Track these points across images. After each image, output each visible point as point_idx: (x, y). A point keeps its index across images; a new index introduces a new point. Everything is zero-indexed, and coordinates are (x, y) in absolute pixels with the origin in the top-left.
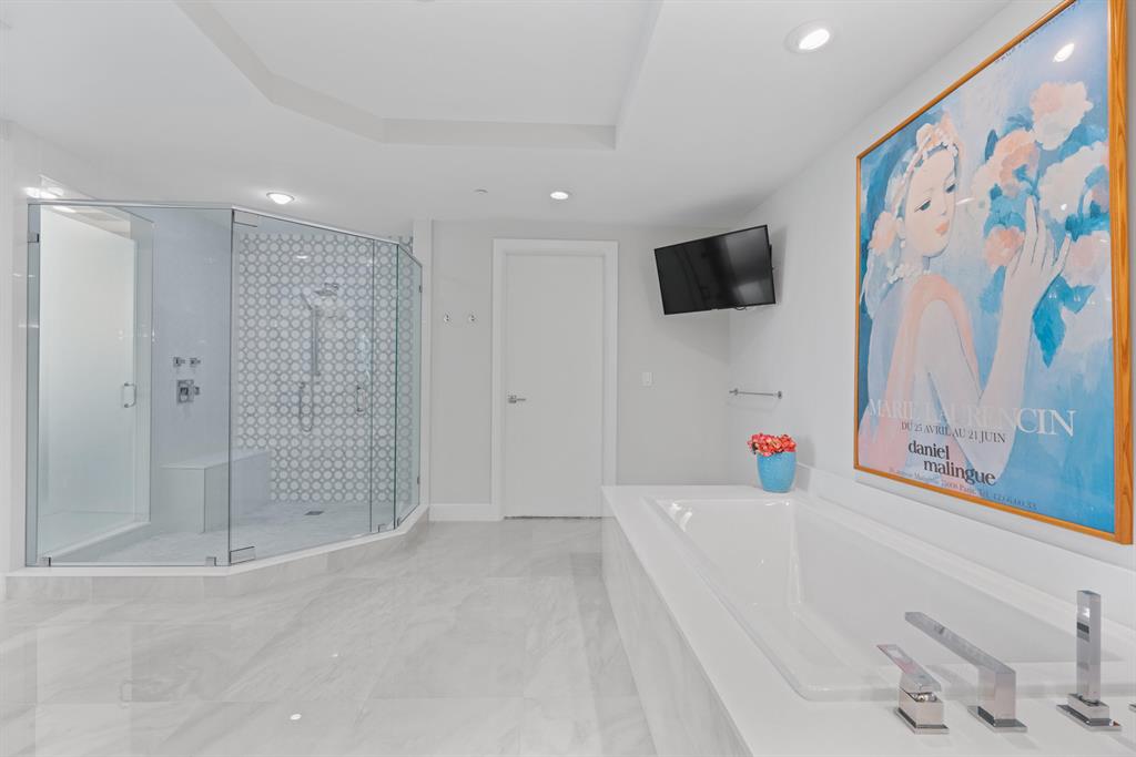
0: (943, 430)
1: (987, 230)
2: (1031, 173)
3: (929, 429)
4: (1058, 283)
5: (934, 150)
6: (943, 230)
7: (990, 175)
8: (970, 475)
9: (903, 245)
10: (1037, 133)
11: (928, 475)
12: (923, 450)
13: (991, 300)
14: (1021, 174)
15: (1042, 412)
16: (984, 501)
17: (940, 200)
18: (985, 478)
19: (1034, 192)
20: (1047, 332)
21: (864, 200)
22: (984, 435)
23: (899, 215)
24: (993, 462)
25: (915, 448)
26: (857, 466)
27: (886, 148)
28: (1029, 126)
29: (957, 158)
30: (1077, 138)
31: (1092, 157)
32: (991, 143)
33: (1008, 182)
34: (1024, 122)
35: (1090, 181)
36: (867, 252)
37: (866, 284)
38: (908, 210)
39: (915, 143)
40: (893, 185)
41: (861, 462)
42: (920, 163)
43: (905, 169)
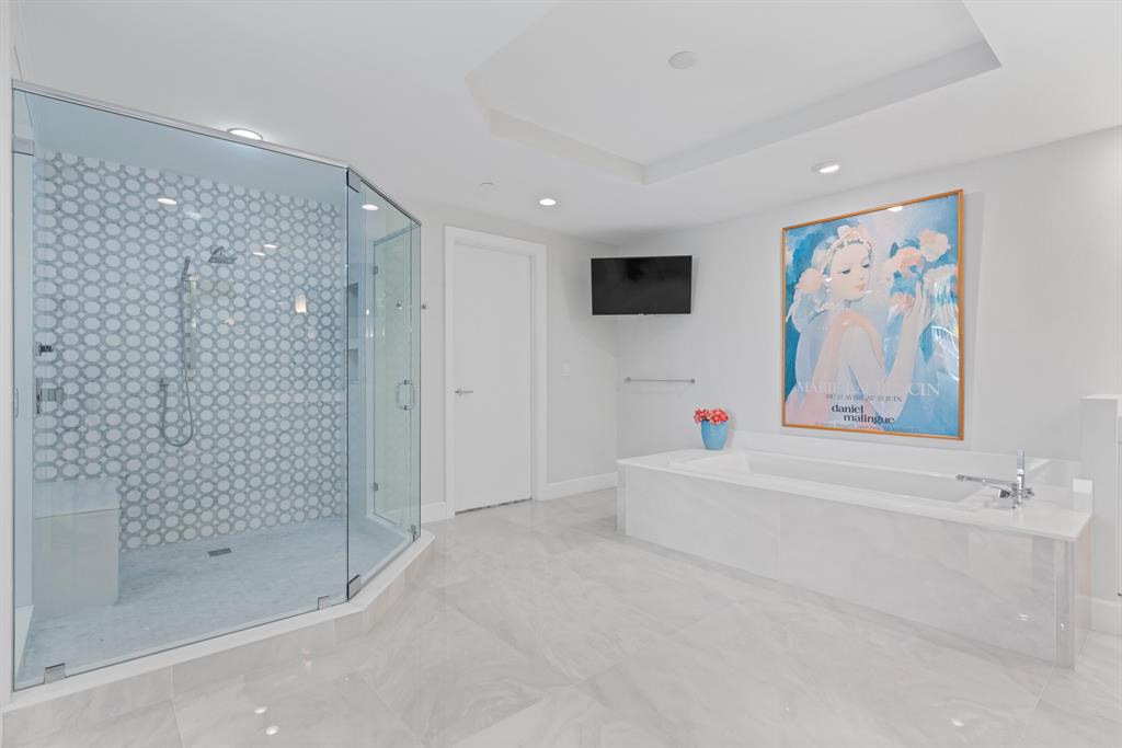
0: (860, 397)
1: (892, 293)
2: (919, 270)
3: (848, 397)
4: (933, 324)
5: (853, 242)
6: (862, 288)
7: (894, 265)
8: (878, 420)
9: (828, 291)
10: (923, 251)
11: (848, 423)
12: (844, 409)
13: (894, 327)
14: (913, 269)
15: (923, 386)
16: (887, 431)
17: (857, 271)
18: (887, 421)
19: (921, 279)
20: (926, 347)
21: (790, 257)
22: (888, 398)
23: (824, 273)
24: (893, 411)
25: (837, 409)
26: (784, 425)
27: (811, 230)
28: (917, 247)
29: (870, 251)
30: (943, 260)
31: (950, 270)
32: (894, 249)
33: (905, 271)
34: (915, 244)
35: (953, 279)
36: (794, 291)
37: (793, 310)
38: (832, 271)
39: (836, 234)
40: (819, 255)
41: (787, 422)
42: (841, 246)
43: (828, 246)
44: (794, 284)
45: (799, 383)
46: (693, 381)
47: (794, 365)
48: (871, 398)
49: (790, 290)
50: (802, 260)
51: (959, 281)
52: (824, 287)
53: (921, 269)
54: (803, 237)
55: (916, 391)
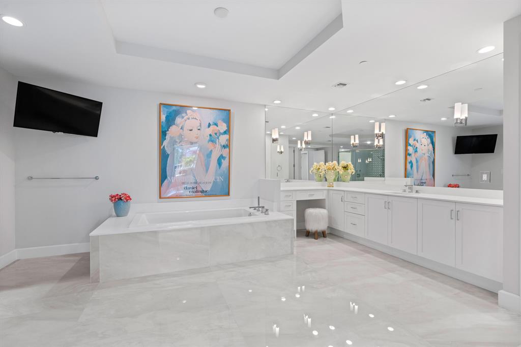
0: (196, 183)
1: (208, 142)
2: (218, 135)
3: (191, 183)
4: (222, 155)
5: (193, 118)
6: (197, 138)
7: (209, 131)
8: (203, 192)
9: (183, 137)
10: (219, 128)
11: (194, 194)
12: (190, 188)
13: (209, 155)
14: (216, 134)
15: (218, 178)
16: (206, 196)
17: (195, 130)
18: (206, 191)
19: (218, 138)
20: (220, 163)
21: (163, 118)
22: (206, 183)
23: (181, 129)
24: (208, 188)
25: (186, 188)
26: (160, 198)
27: (174, 108)
28: (217, 126)
29: (200, 124)
30: (225, 133)
31: (226, 137)
32: (209, 125)
33: (213, 135)
34: (216, 124)
35: (227, 140)
36: (165, 135)
37: (165, 143)
38: (185, 129)
39: (186, 113)
40: (178, 120)
41: (162, 196)
42: (189, 119)
43: (183, 117)
44: (166, 131)
45: (168, 178)
46: (97, 178)
47: (166, 169)
48: (200, 183)
49: (163, 134)
50: (170, 121)
51: (229, 140)
53: (218, 134)
54: (171, 110)
55: (216, 179)
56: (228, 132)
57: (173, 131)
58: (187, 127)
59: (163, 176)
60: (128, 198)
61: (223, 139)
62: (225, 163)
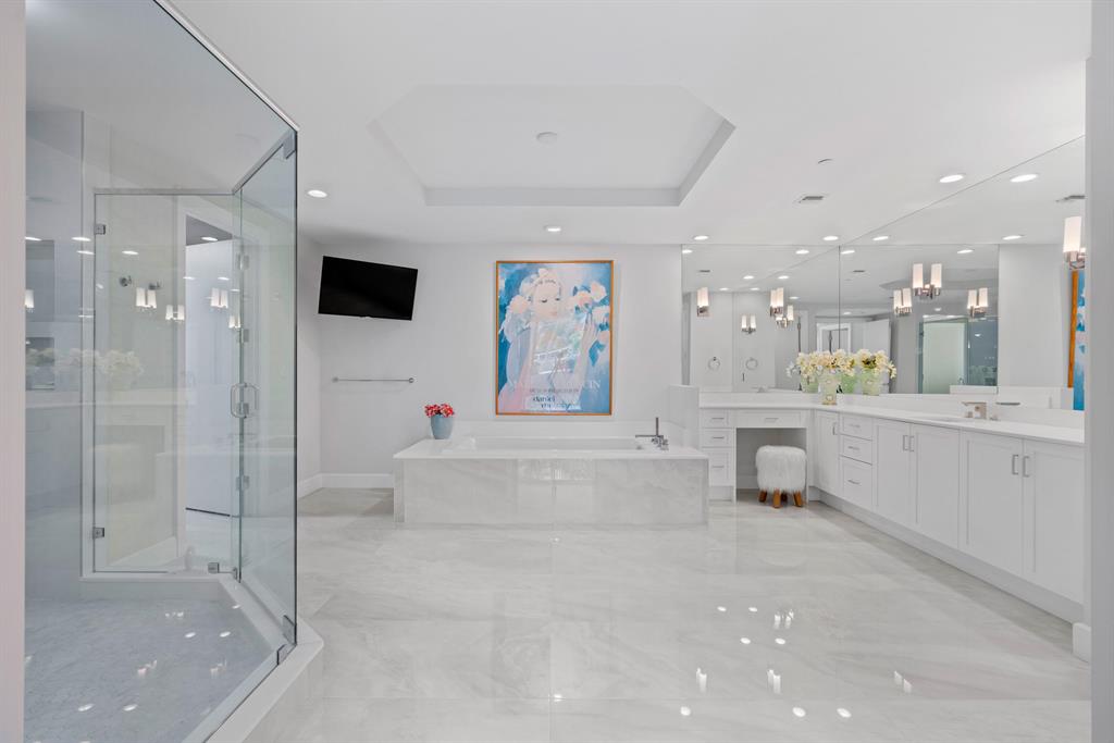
0: (553, 390)
2: (590, 307)
3: (545, 391)
4: (597, 342)
5: (549, 281)
6: (553, 314)
7: (575, 301)
9: (532, 313)
12: (543, 400)
14: (587, 305)
17: (551, 301)
18: (570, 405)
20: (593, 357)
21: (502, 284)
22: (571, 391)
23: (529, 300)
24: (572, 400)
25: (537, 399)
26: (497, 413)
27: (518, 267)
29: (560, 289)
30: (603, 302)
31: (605, 309)
32: (576, 290)
33: (582, 306)
34: (587, 289)
35: (606, 316)
36: (505, 311)
37: (504, 325)
38: (534, 300)
39: (537, 273)
40: (525, 286)
41: (500, 411)
42: (541, 283)
43: (532, 281)
44: (505, 306)
45: (509, 380)
46: (411, 381)
47: (505, 367)
48: (560, 391)
49: (502, 310)
50: (512, 288)
51: (610, 315)
52: (529, 311)
54: (513, 271)
55: (587, 385)
56: (608, 300)
57: (517, 304)
58: (538, 296)
59: (501, 379)
60: (450, 411)
61: (600, 314)
62: (603, 356)
